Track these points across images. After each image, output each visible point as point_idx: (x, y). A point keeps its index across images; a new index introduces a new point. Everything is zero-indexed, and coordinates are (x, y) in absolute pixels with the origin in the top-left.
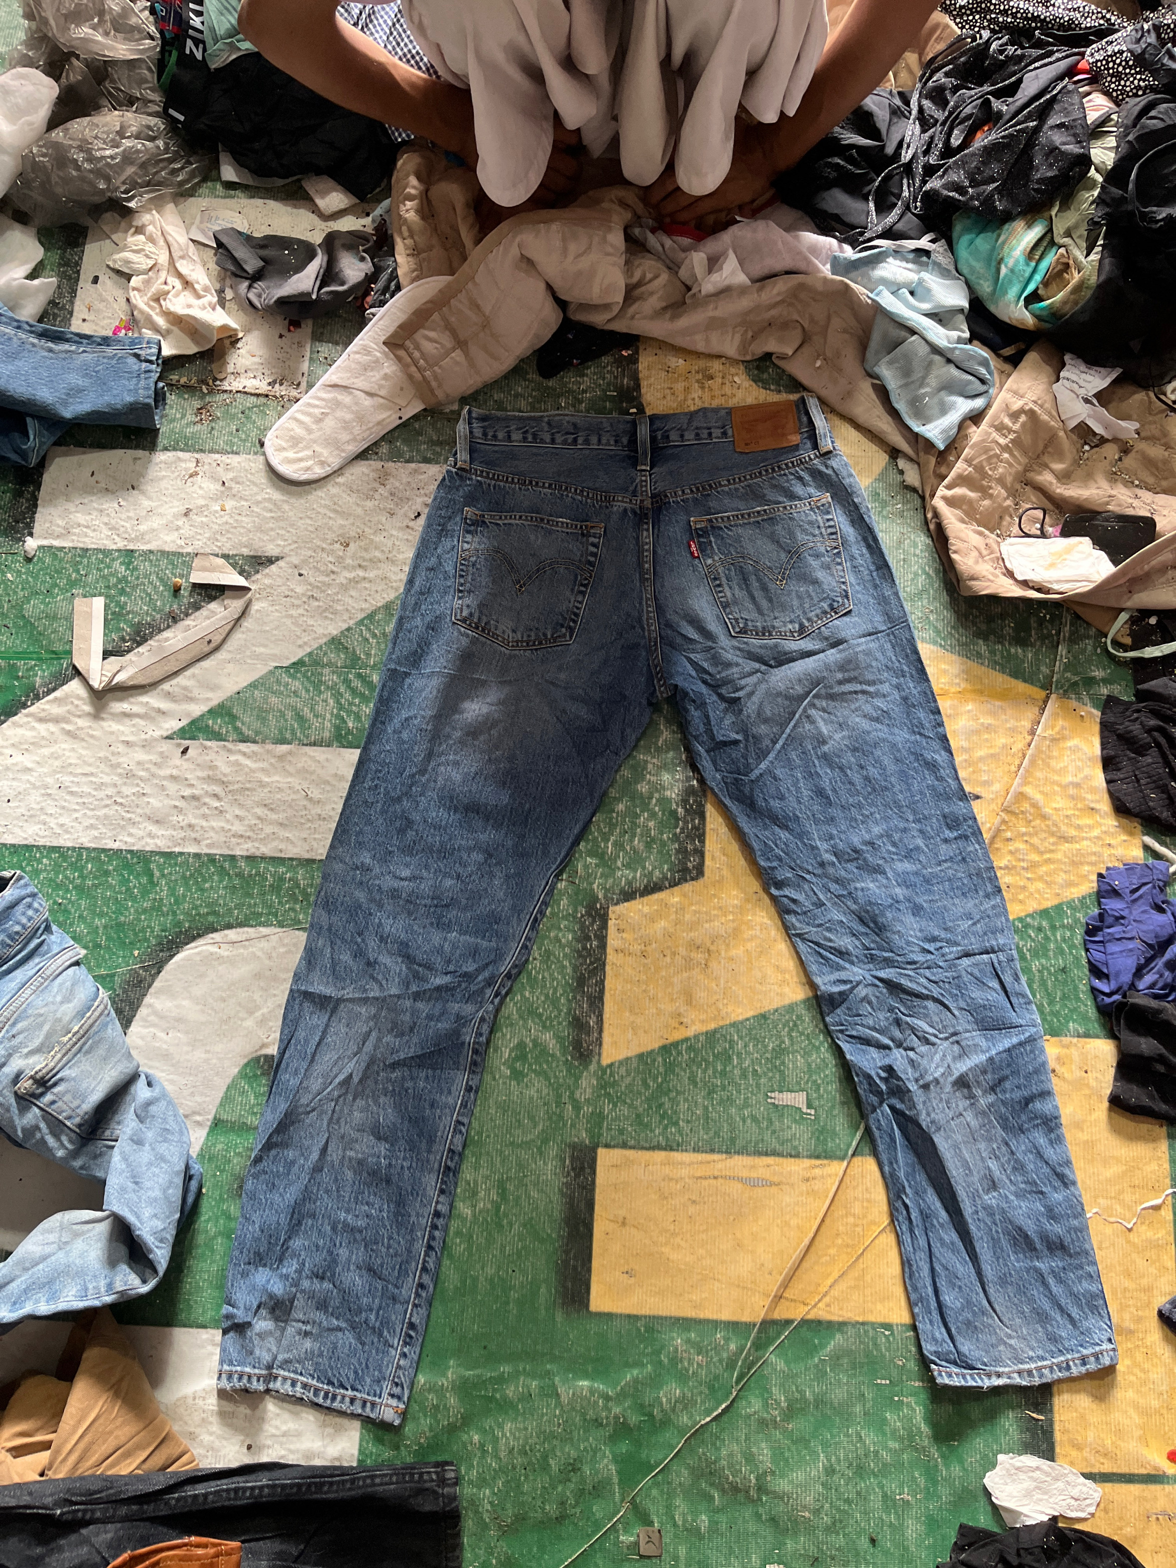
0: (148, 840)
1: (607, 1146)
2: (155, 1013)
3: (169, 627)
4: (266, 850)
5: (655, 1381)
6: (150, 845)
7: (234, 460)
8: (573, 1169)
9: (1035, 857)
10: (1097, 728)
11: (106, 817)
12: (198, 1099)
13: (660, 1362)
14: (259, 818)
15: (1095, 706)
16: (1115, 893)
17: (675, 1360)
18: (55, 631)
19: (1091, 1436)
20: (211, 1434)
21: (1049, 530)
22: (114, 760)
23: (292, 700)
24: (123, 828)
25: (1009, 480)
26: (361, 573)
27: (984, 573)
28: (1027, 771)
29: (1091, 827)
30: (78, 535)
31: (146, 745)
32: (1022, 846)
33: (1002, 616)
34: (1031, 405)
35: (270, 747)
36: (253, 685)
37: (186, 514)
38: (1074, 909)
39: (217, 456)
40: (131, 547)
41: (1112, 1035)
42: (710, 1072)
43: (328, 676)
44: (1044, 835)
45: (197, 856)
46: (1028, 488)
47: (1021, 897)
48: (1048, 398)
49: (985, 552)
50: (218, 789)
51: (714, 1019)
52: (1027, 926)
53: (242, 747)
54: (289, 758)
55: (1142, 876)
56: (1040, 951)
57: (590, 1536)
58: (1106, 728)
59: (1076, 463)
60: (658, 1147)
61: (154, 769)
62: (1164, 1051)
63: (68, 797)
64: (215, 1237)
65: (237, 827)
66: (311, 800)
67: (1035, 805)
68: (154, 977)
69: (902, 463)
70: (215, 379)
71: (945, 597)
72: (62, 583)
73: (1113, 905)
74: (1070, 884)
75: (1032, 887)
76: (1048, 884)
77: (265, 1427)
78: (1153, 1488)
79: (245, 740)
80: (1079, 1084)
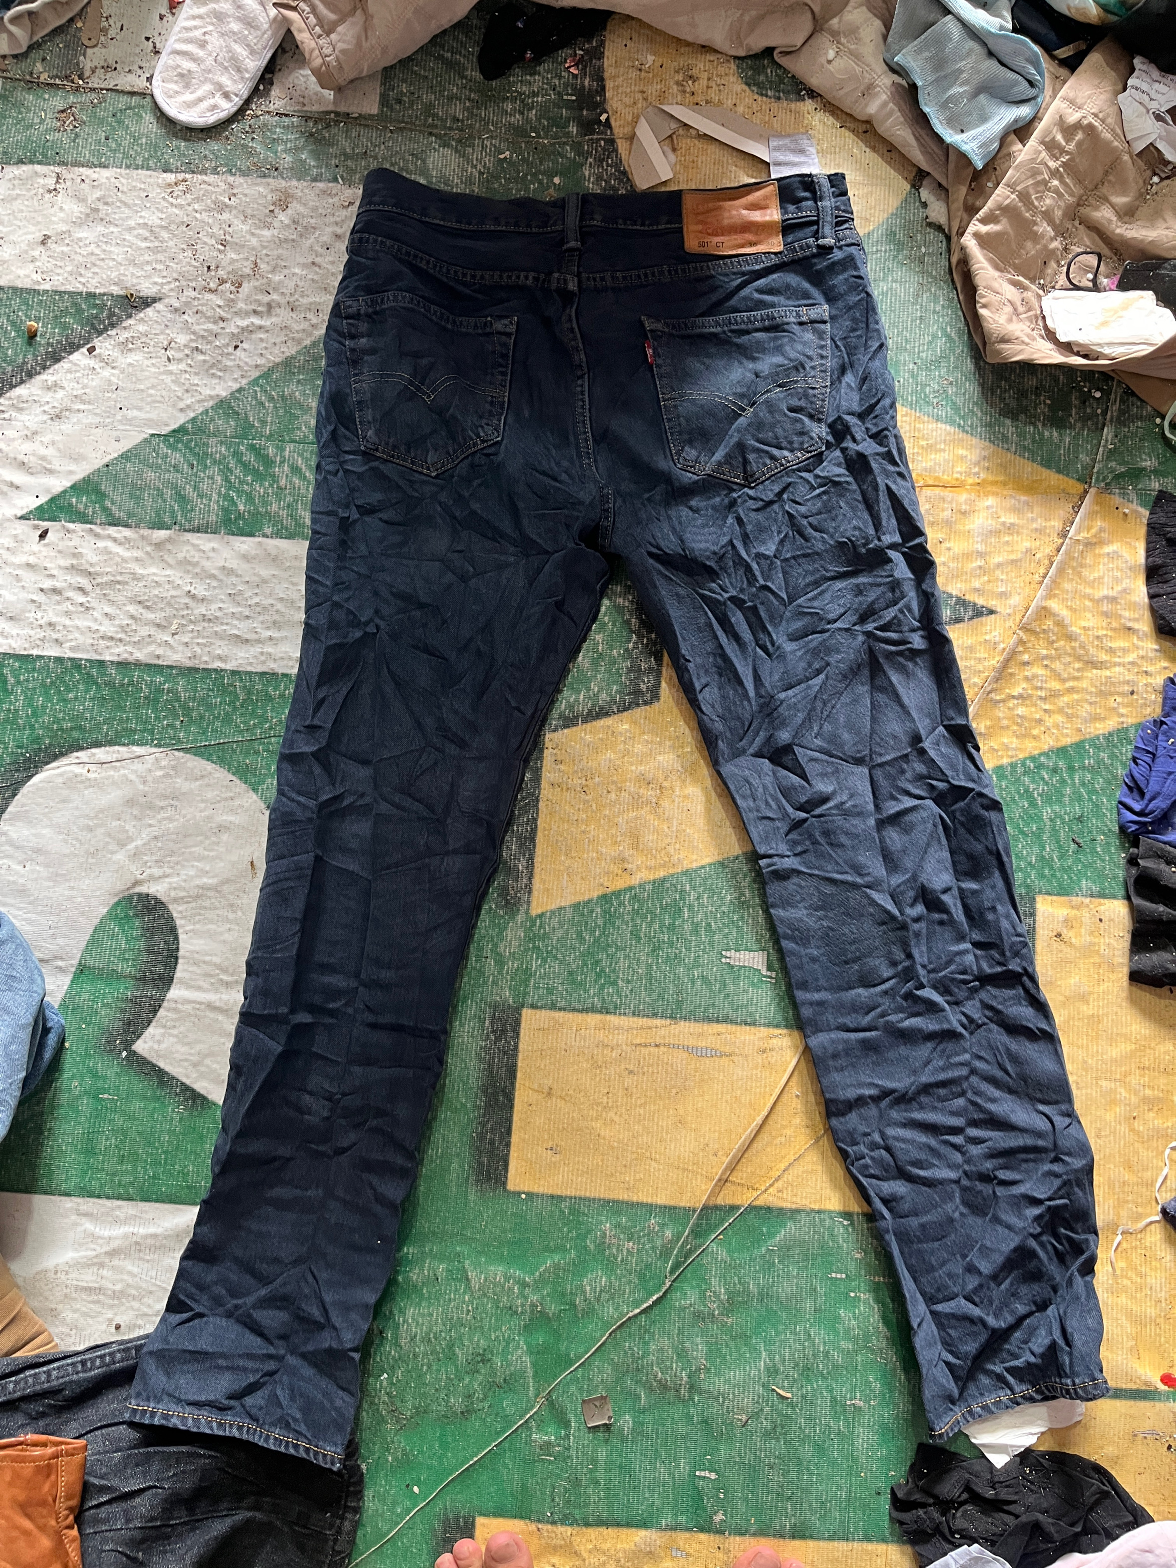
1: (533, 1007)
2: (11, 842)
3: (22, 382)
4: (140, 655)
5: (579, 1267)
6: (3, 646)
7: (102, 175)
8: (493, 1031)
9: (1055, 685)
10: (1143, 531)
12: (61, 941)
13: (585, 1247)
14: (132, 617)
15: (1143, 504)
17: (602, 1246)
20: (75, 1311)
21: (1104, 281)
23: (171, 476)
25: (1058, 214)
26: (257, 321)
27: (1018, 334)
28: (1054, 582)
29: (1125, 651)
32: (1040, 671)
33: (1037, 391)
34: (1091, 119)
35: (146, 532)
36: (125, 457)
37: (43, 243)
38: (1098, 748)
39: (82, 170)
42: (657, 926)
43: (217, 449)
44: (1068, 659)
45: (59, 660)
46: (1081, 228)
47: (1035, 732)
48: (1113, 110)
49: (1021, 309)
50: (84, 582)
51: (664, 866)
52: (1040, 766)
53: (112, 531)
54: (168, 546)
56: (1053, 796)
57: (498, 1434)
58: (1153, 529)
59: (1141, 197)
60: (592, 1010)
61: (6, 555)
64: (79, 1097)
65: (107, 628)
66: (194, 597)
67: (1060, 624)
69: (925, 194)
70: (81, 75)
71: (969, 365)
74: (1096, 718)
75: (1049, 721)
76: (1068, 716)
77: (136, 1304)
78: (1142, 1405)
79: (115, 523)
80: (1089, 950)
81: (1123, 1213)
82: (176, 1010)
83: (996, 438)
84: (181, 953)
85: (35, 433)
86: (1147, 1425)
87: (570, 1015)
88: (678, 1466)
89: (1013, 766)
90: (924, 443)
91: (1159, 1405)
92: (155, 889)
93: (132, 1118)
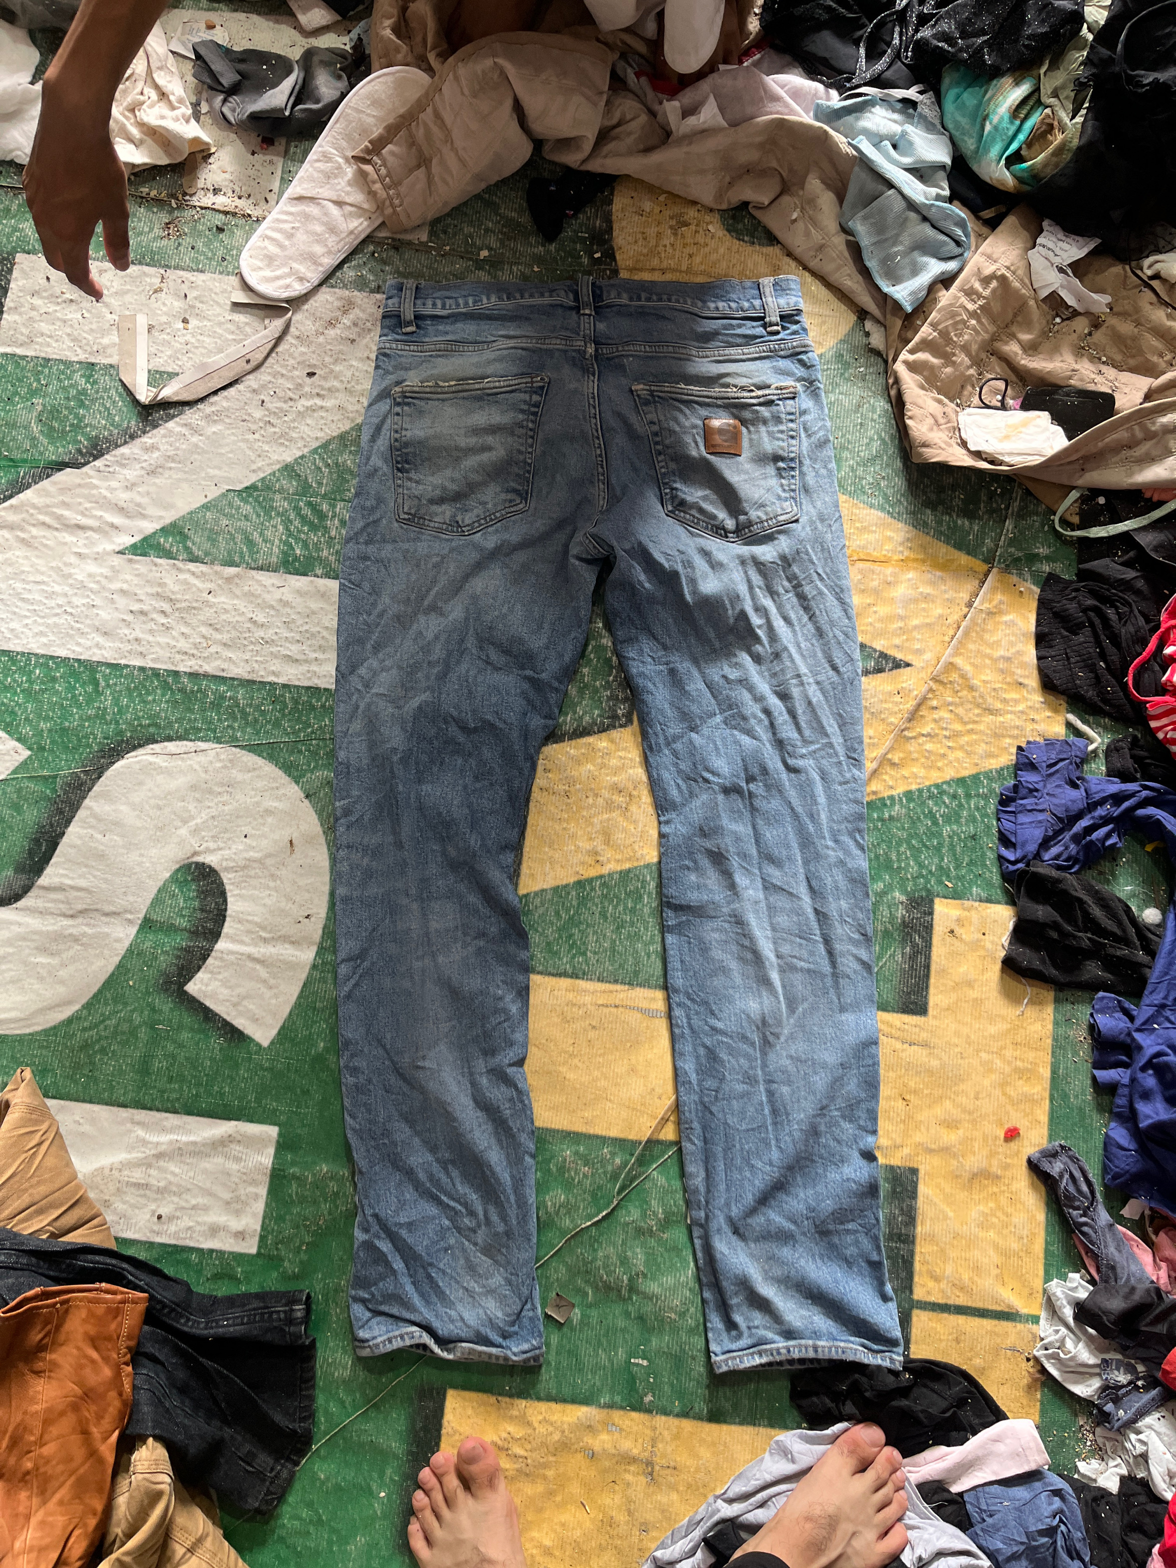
0: (95, 650)
2: (95, 816)
3: (126, 443)
4: (209, 668)
5: (542, 1186)
6: (96, 655)
7: (199, 278)
9: (958, 727)
10: (1035, 605)
11: (56, 625)
12: (131, 899)
13: (549, 1170)
14: (204, 637)
15: (1035, 583)
16: (1031, 766)
17: (562, 1169)
18: (14, 439)
19: (949, 1270)
20: (125, 1203)
21: (1010, 402)
22: (66, 570)
23: (243, 524)
24: (71, 637)
25: (974, 347)
26: (319, 402)
27: (937, 441)
28: (960, 642)
29: (1016, 702)
30: (41, 344)
31: (98, 558)
32: (946, 715)
33: (954, 488)
34: (1004, 271)
35: (218, 568)
36: (206, 507)
37: (148, 331)
38: (991, 779)
39: (181, 273)
40: (93, 360)
41: (1012, 901)
42: (621, 908)
43: (280, 503)
44: (970, 706)
45: (142, 669)
46: (993, 359)
47: (940, 764)
48: (1022, 264)
49: (941, 421)
50: (166, 607)
51: (629, 859)
52: (942, 793)
53: (192, 566)
54: (237, 580)
55: (1061, 752)
56: (953, 817)
58: (1043, 605)
59: (1045, 334)
60: (564, 974)
61: (104, 582)
62: (1059, 919)
63: (19, 604)
64: (140, 1026)
65: (183, 644)
66: (255, 622)
67: (963, 676)
68: (94, 782)
69: (869, 325)
70: (185, 194)
71: (899, 464)
72: (23, 391)
73: (1029, 778)
74: (990, 755)
75: (952, 756)
76: (968, 753)
77: (176, 1199)
78: (1005, 1324)
79: (194, 559)
80: (976, 946)
81: (995, 1162)
82: (221, 959)
83: (917, 523)
84: (229, 912)
85: (133, 485)
86: (1009, 1342)
87: (548, 979)
88: (616, 1354)
89: (920, 791)
90: (858, 525)
91: (1020, 1326)
92: (211, 859)
93: (181, 1046)
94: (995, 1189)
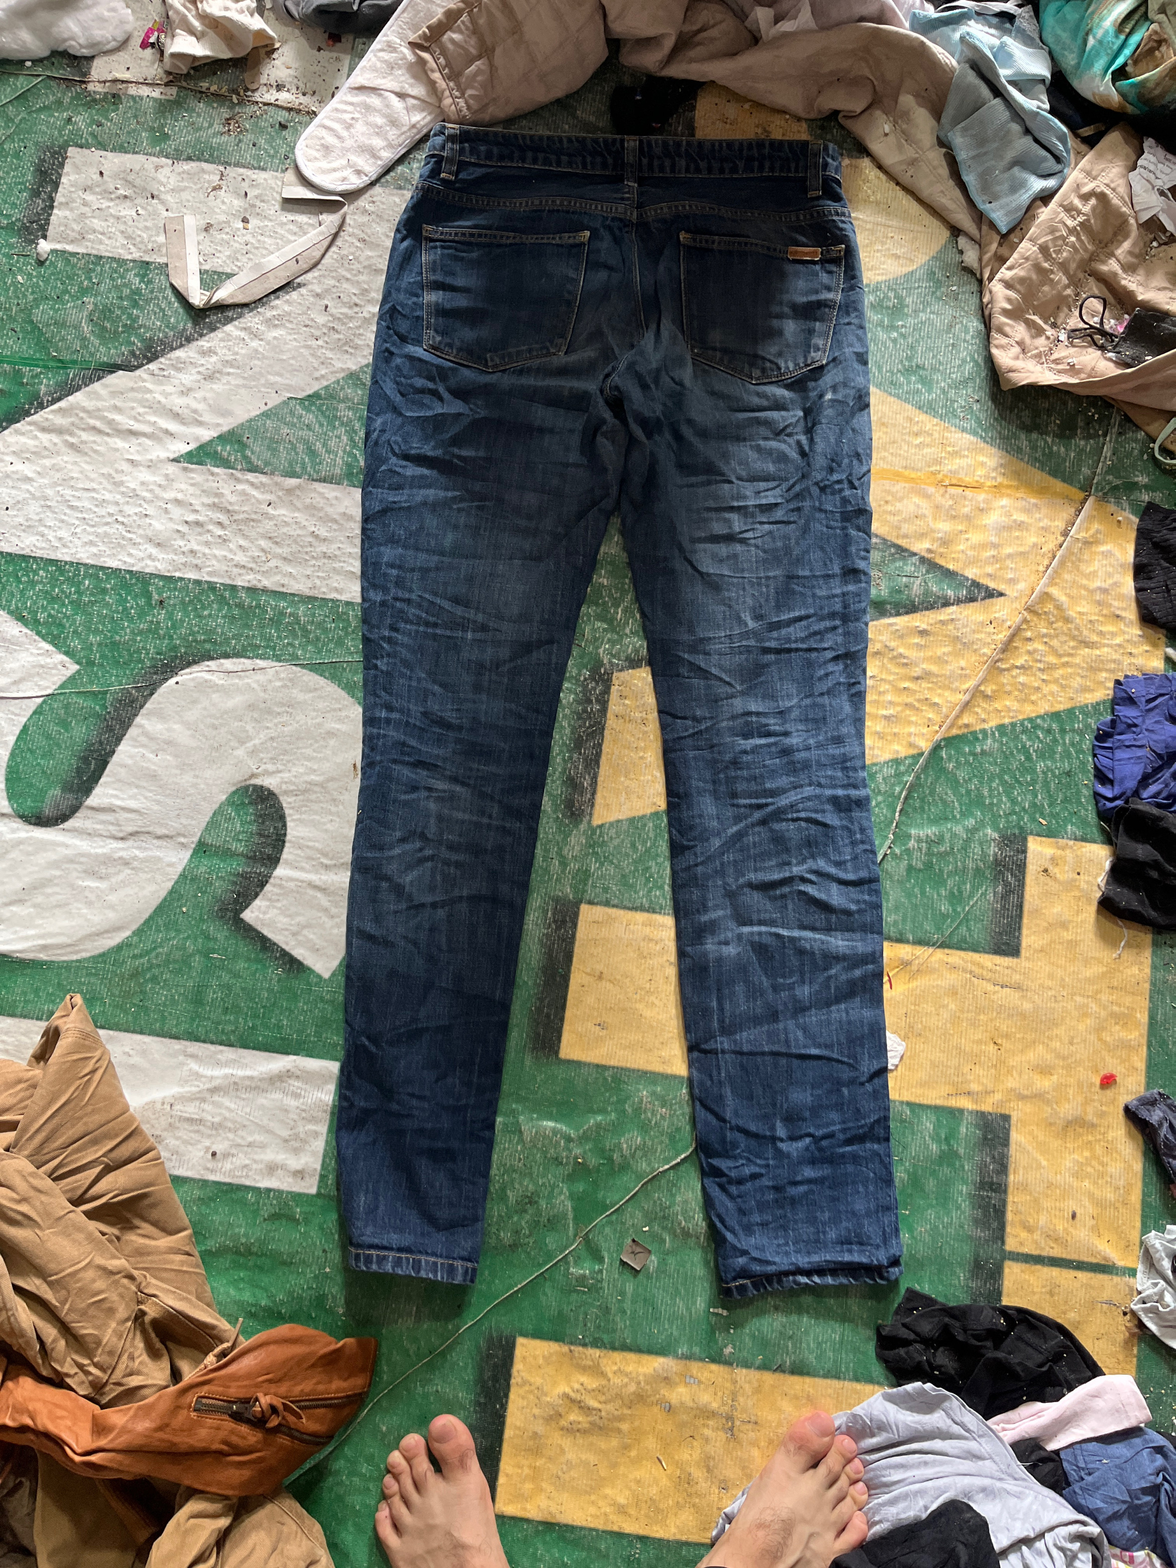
0: (149, 562)
1: (590, 903)
2: (146, 734)
3: (182, 346)
4: (268, 583)
5: (617, 1128)
6: (150, 567)
7: (261, 176)
8: (555, 921)
9: (1052, 659)
10: (1133, 535)
11: (106, 534)
12: (184, 821)
13: (624, 1111)
14: (263, 550)
15: (1134, 513)
16: (1130, 701)
17: (638, 1111)
18: (62, 339)
19: (1043, 1220)
20: (178, 1138)
22: (118, 478)
23: (304, 433)
24: (122, 547)
25: (1073, 266)
28: (1055, 572)
29: (1113, 635)
30: (93, 242)
31: (151, 466)
32: (1041, 647)
33: (1049, 412)
34: (1104, 188)
35: (279, 479)
36: (266, 415)
37: (206, 230)
38: (1086, 714)
39: (241, 170)
40: (147, 259)
41: (1109, 840)
43: (344, 413)
44: (1065, 638)
45: (198, 582)
46: (1091, 280)
47: (1033, 698)
48: (1124, 185)
50: (223, 518)
52: (1036, 727)
53: (250, 476)
54: (298, 492)
55: (1161, 687)
56: (1046, 753)
57: (540, 1266)
58: (1143, 536)
59: (1145, 257)
60: (641, 908)
61: (157, 490)
62: (1159, 857)
63: (68, 511)
64: (191, 956)
65: (240, 558)
66: (317, 537)
67: (1059, 607)
68: (146, 698)
69: (962, 241)
70: (247, 89)
72: (74, 290)
73: (1128, 713)
74: (1085, 689)
75: (1046, 689)
76: (1063, 687)
77: (231, 1136)
78: (1102, 1277)
79: (253, 469)
80: (1070, 885)
81: (1090, 1110)
82: (280, 886)
83: (1011, 448)
84: (288, 838)
85: (190, 390)
86: (1105, 1295)
87: (621, 912)
88: (695, 1303)
89: (1013, 725)
90: (949, 449)
91: (1113, 1281)
92: (269, 782)
93: (236, 975)
94: (1090, 1138)
